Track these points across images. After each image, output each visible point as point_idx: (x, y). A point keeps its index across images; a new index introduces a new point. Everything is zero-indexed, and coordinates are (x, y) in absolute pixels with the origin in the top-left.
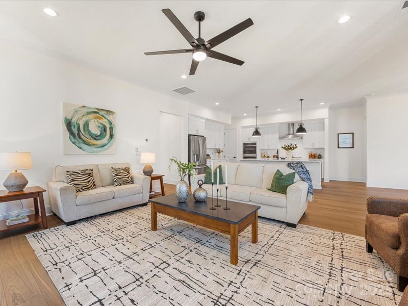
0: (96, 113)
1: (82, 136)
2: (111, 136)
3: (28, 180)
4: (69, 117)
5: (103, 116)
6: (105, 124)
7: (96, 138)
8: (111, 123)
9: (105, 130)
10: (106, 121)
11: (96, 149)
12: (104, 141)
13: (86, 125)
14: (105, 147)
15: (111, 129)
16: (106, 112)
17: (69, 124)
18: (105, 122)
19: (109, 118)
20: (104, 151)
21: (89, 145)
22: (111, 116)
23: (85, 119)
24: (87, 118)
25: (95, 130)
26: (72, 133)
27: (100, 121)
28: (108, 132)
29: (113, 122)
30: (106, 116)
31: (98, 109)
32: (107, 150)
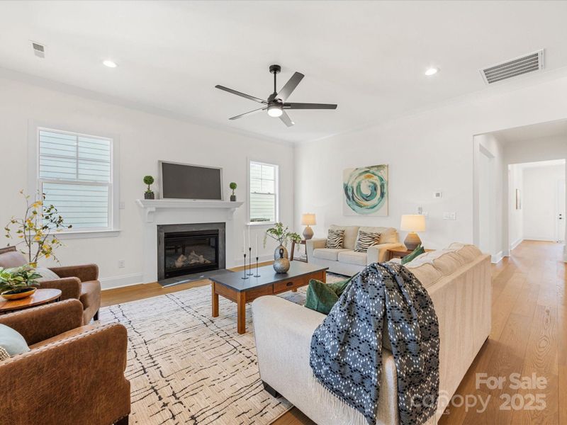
0: (367, 172)
1: (355, 198)
2: (382, 195)
3: (313, 230)
4: (346, 183)
5: (373, 174)
7: (367, 198)
8: (382, 180)
9: (375, 189)
10: (377, 178)
11: (367, 211)
12: (375, 201)
13: (359, 187)
14: (376, 208)
15: (382, 186)
16: (376, 168)
17: (346, 189)
18: (375, 180)
19: (380, 174)
20: (375, 211)
21: (361, 207)
22: (382, 171)
23: (357, 181)
24: (360, 180)
25: (366, 191)
26: (348, 197)
27: (371, 180)
28: (380, 190)
29: (385, 178)
30: (377, 173)
31: (368, 168)
32: (378, 212)
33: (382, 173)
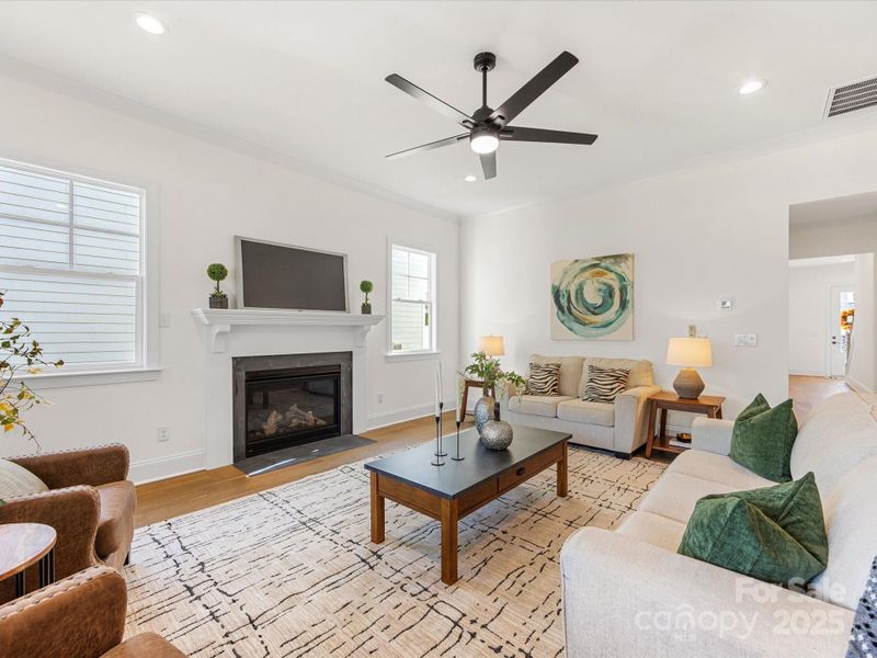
0: (595, 266)
1: (573, 310)
2: (624, 304)
4: (557, 284)
5: (607, 269)
6: (611, 282)
7: (595, 310)
8: (622, 279)
9: (611, 295)
10: (613, 276)
11: (594, 331)
12: (609, 315)
13: (580, 290)
14: (611, 326)
15: (623, 290)
16: (612, 260)
17: (557, 294)
18: (611, 279)
19: (619, 270)
20: (609, 333)
21: (585, 324)
22: (622, 265)
23: (577, 281)
24: (582, 279)
25: (593, 297)
26: (560, 307)
27: (602, 279)
28: (618, 298)
29: (628, 275)
30: (613, 268)
31: (598, 259)
32: (617, 332)
33: (623, 268)
